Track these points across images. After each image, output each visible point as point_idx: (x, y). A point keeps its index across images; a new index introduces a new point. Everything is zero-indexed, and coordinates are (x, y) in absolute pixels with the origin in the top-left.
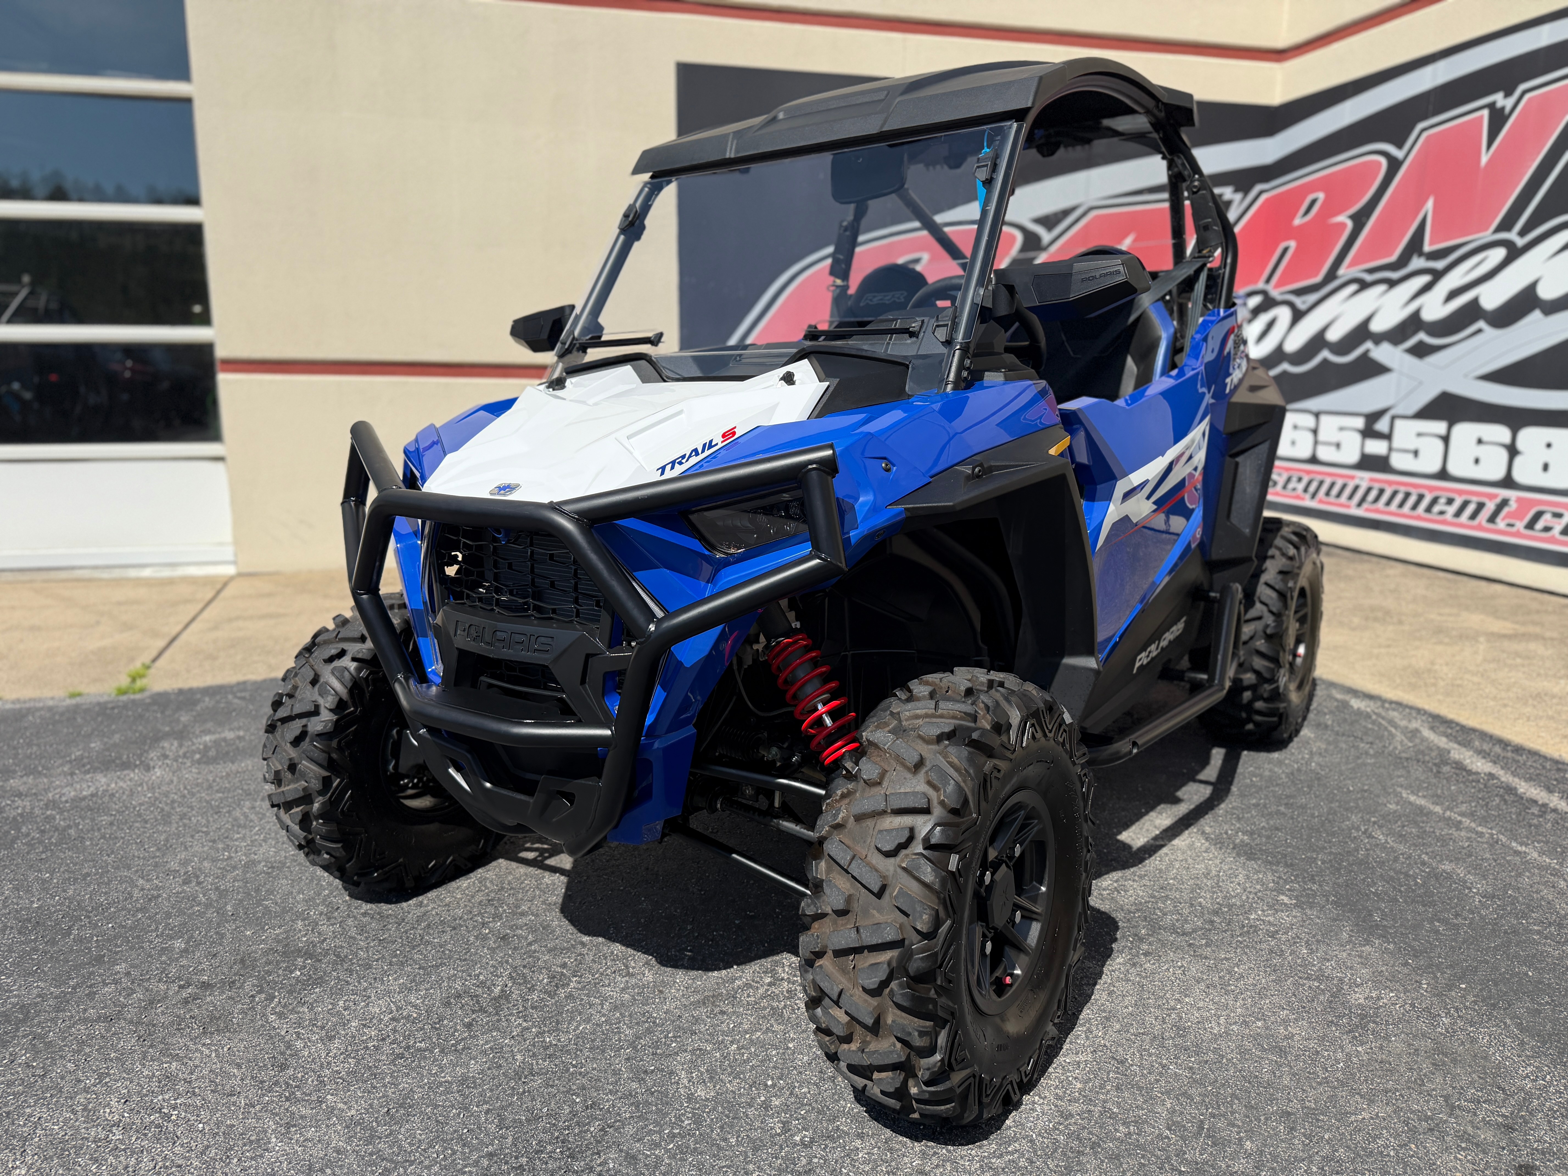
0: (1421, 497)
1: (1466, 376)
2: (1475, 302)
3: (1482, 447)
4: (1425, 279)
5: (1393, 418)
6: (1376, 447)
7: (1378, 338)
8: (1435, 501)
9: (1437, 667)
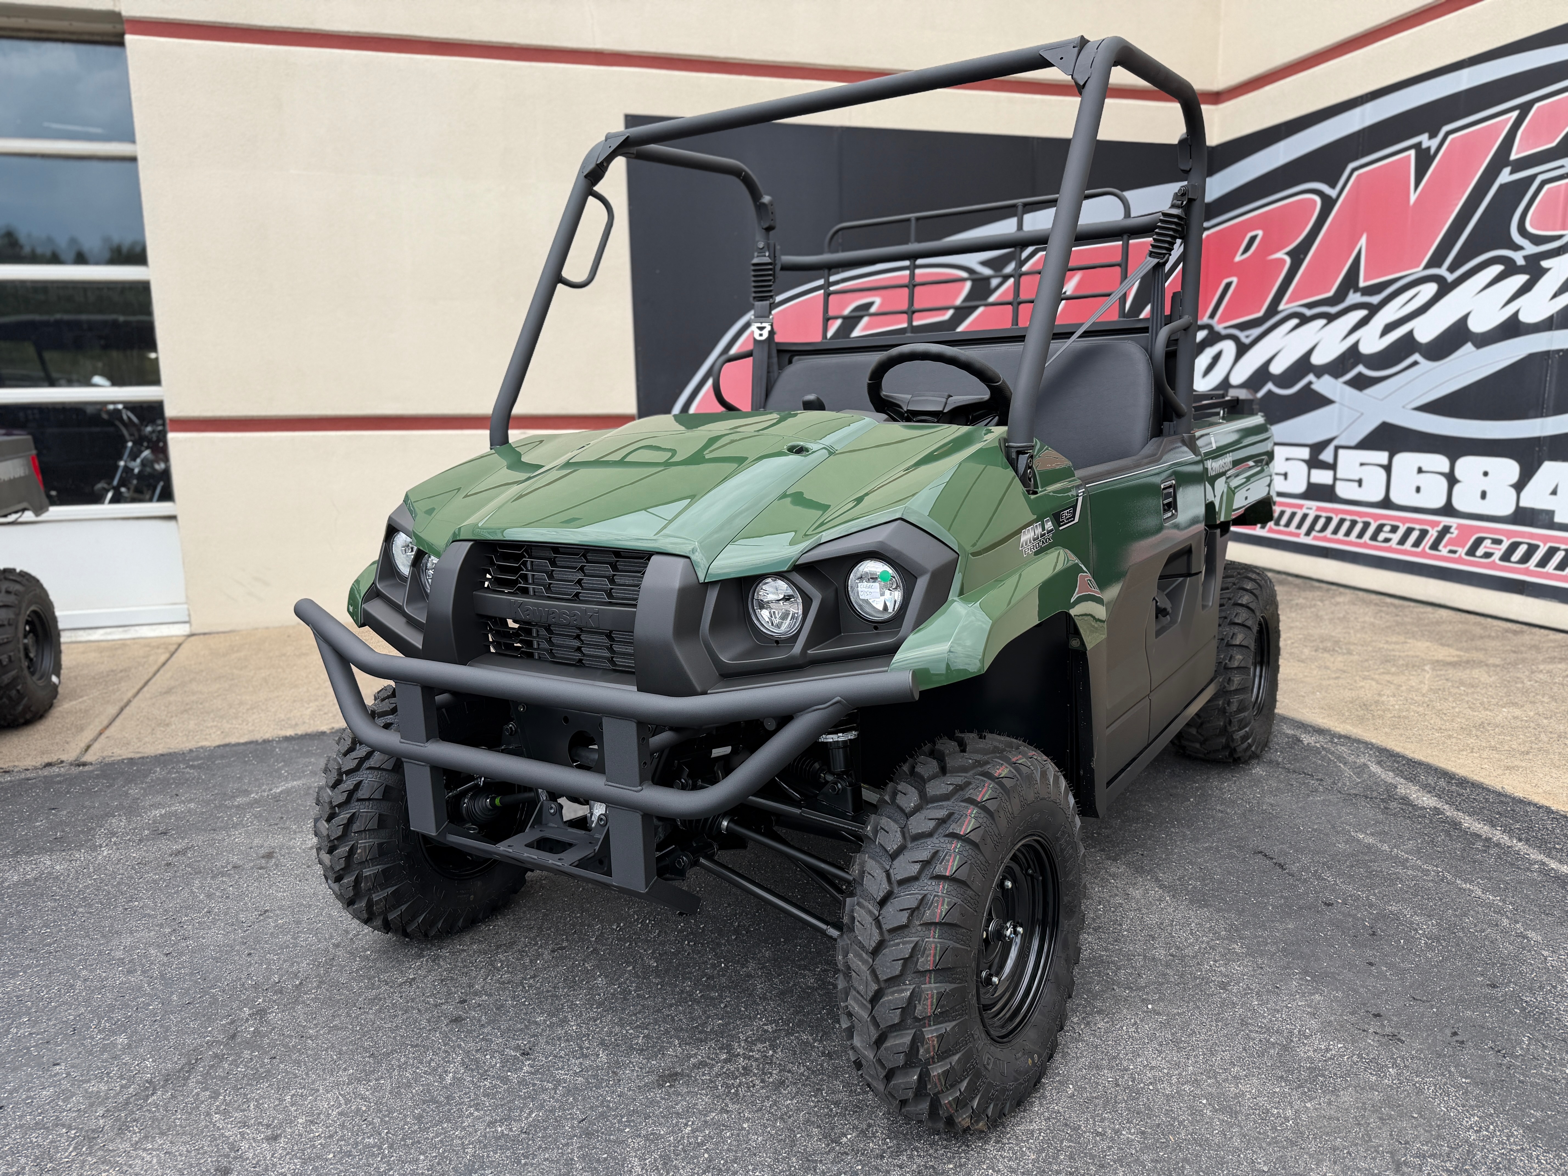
0: (1367, 525)
1: (1404, 407)
2: (1410, 334)
3: (1422, 475)
4: (1362, 313)
5: (1337, 448)
6: (1322, 477)
7: (1320, 371)
8: (1380, 528)
9: (1384, 698)
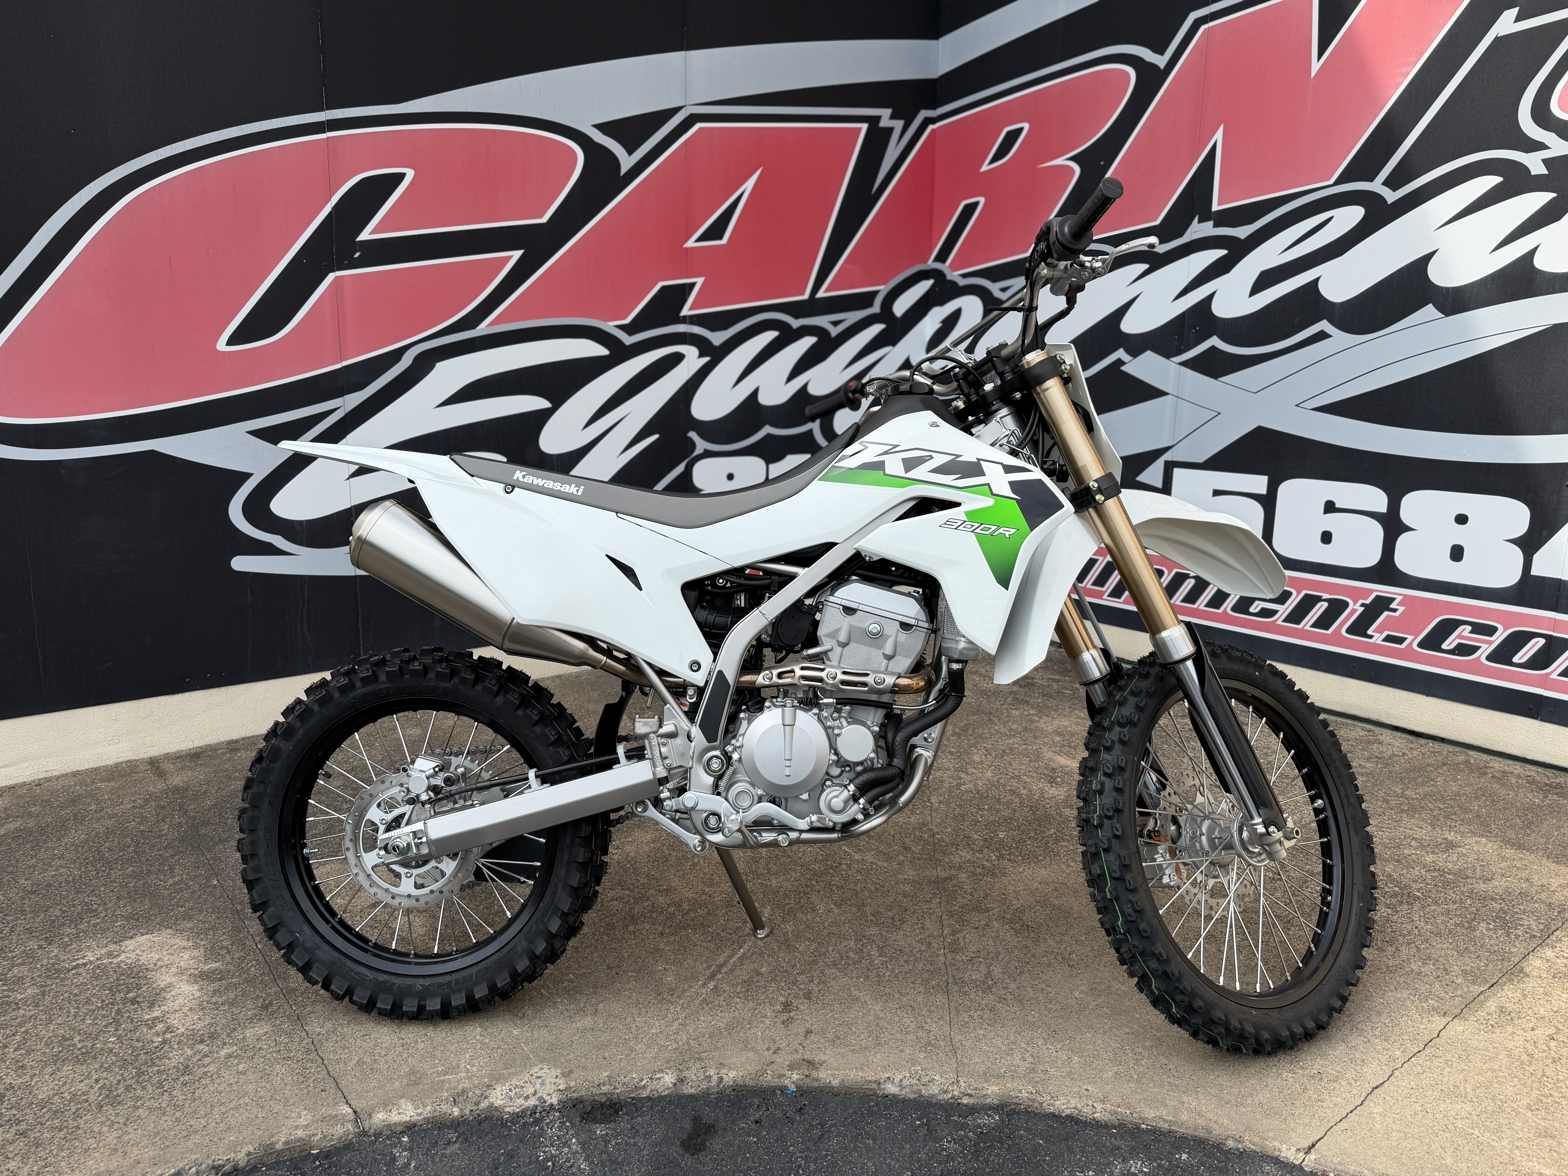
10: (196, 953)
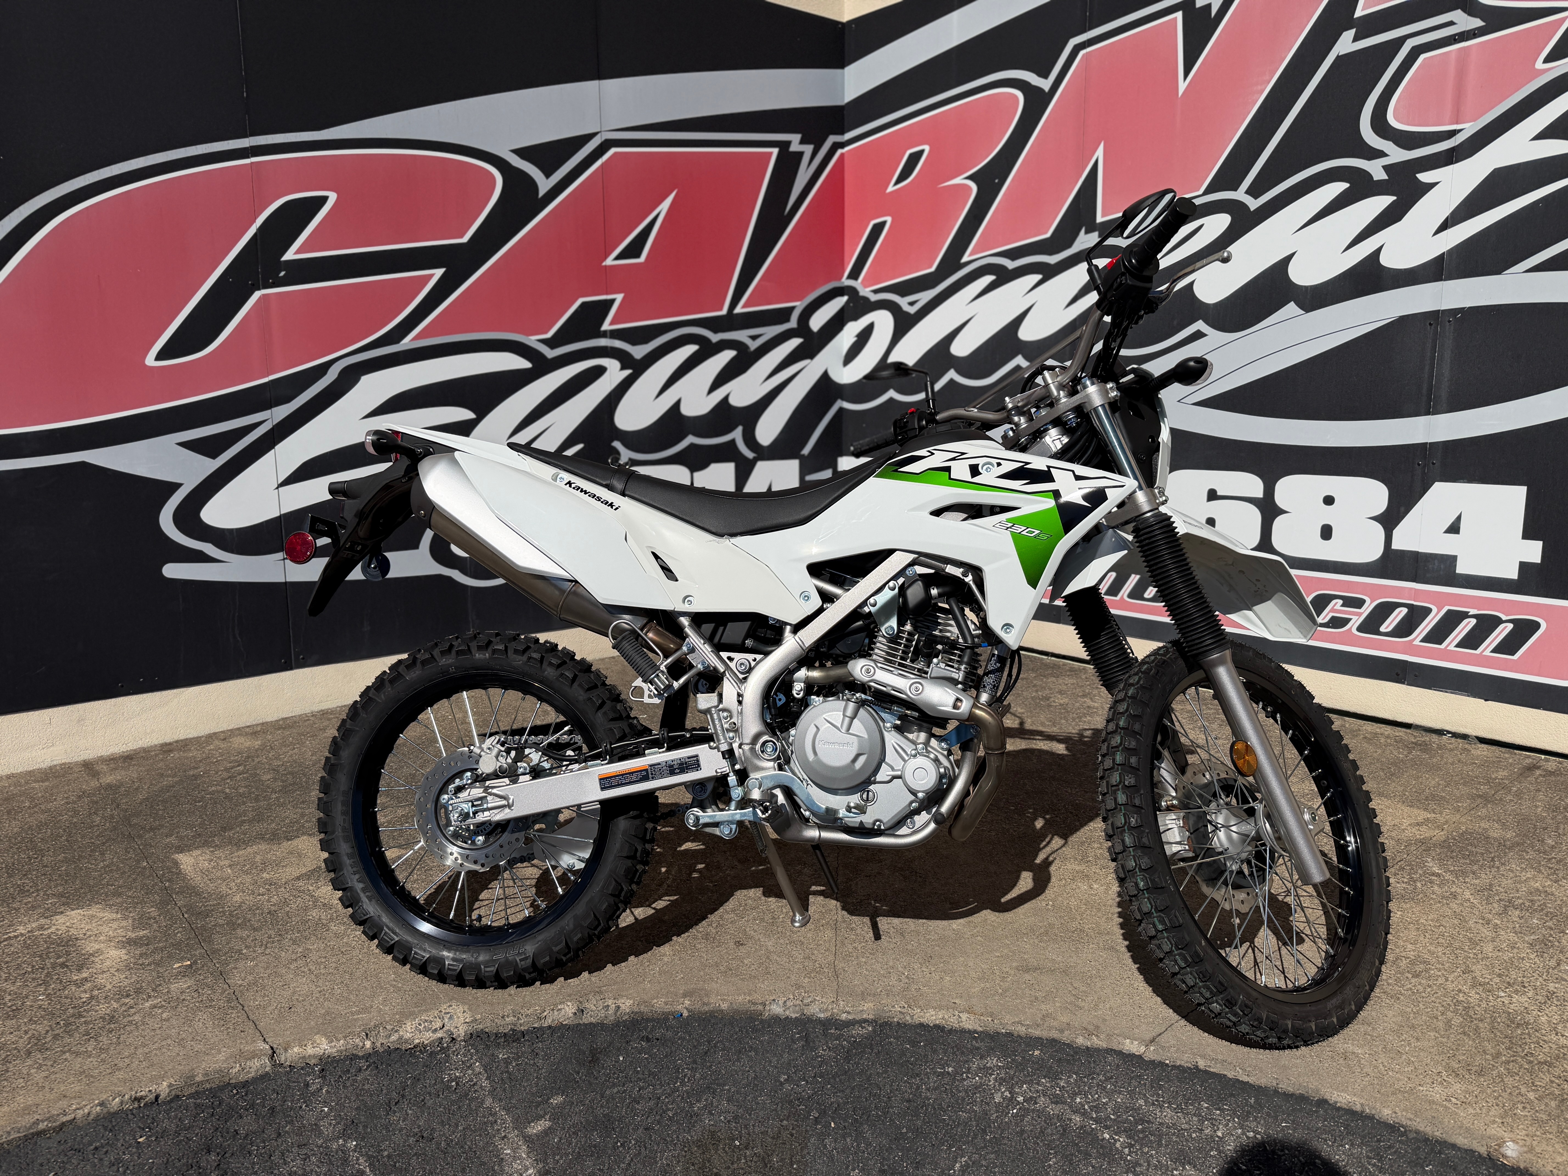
3: (1217, 503)
10: (124, 923)
